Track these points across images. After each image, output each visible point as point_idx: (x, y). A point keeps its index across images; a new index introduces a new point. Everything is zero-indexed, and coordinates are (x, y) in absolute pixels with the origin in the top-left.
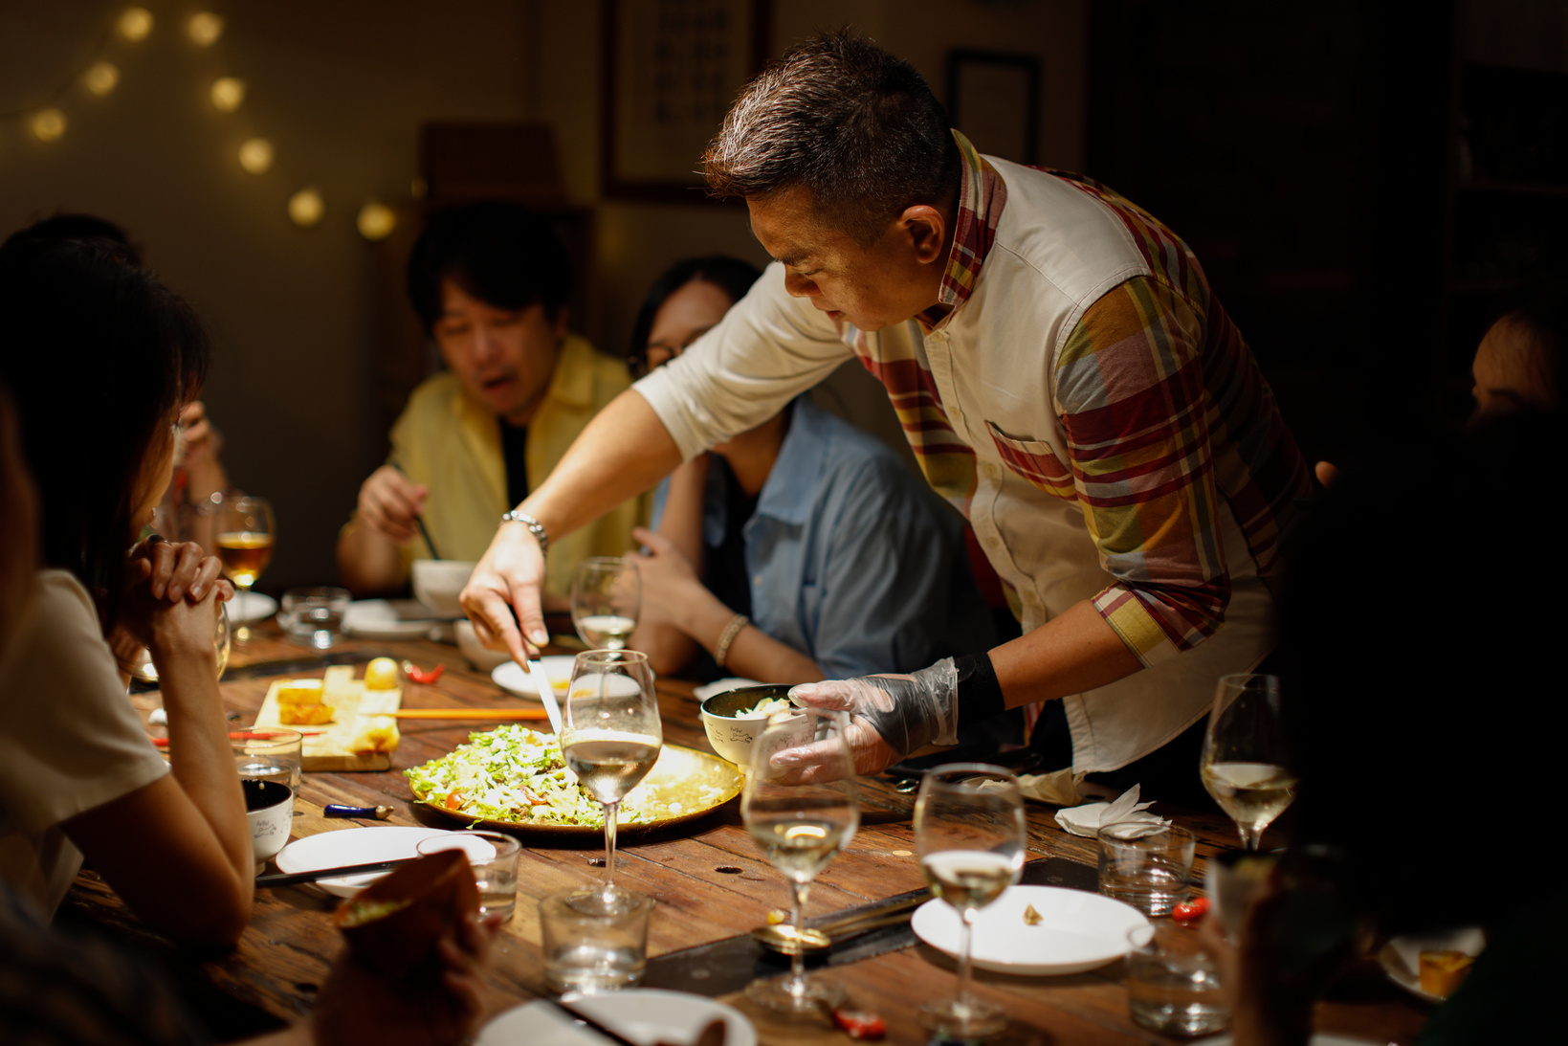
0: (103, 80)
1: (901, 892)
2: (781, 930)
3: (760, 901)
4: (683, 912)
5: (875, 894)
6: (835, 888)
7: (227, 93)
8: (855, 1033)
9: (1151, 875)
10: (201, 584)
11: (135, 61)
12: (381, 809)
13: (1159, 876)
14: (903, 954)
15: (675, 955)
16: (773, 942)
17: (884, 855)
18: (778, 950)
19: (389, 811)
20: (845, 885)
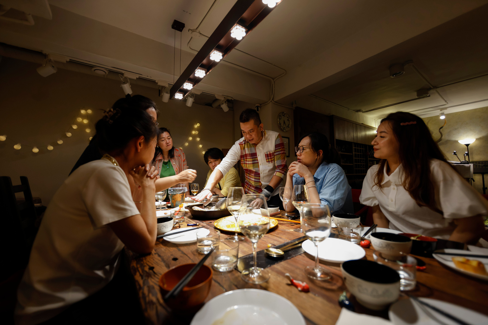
0: (187, 144)
1: (295, 239)
2: (271, 249)
3: (265, 241)
4: (249, 244)
5: (289, 239)
6: (281, 238)
7: (201, 146)
8: (300, 289)
9: (350, 235)
10: (153, 175)
11: (190, 142)
12: (198, 224)
13: (352, 235)
14: (301, 255)
15: (246, 256)
16: (270, 253)
17: (288, 231)
18: (270, 255)
19: (199, 224)
20: (282, 237)
